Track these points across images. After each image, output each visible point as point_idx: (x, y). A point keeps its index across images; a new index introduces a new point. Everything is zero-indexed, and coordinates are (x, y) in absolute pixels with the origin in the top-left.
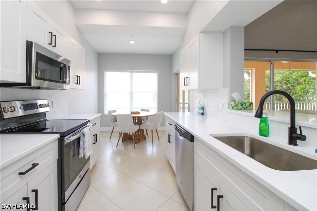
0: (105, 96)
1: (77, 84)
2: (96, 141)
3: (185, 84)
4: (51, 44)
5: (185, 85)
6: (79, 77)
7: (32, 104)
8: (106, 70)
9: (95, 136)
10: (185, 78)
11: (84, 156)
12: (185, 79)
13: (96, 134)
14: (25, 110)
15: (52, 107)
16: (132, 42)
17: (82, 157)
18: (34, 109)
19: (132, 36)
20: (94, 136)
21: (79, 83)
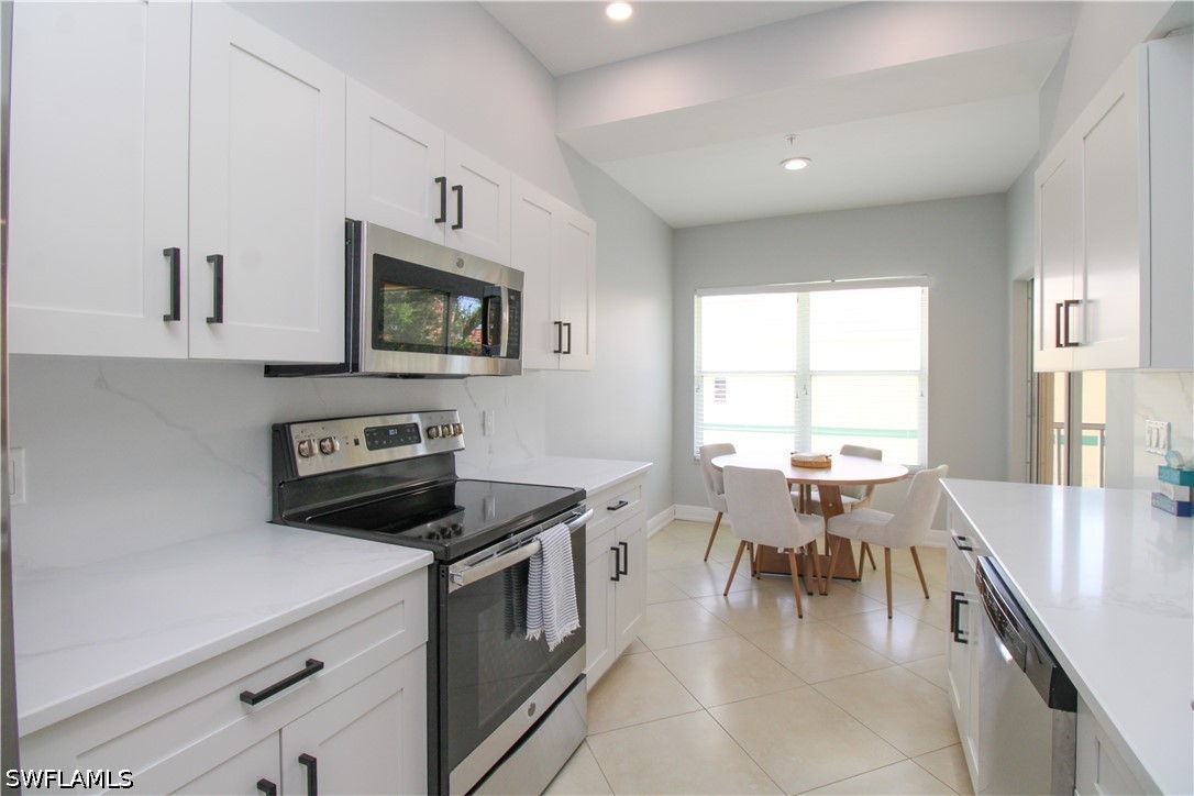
0: (695, 388)
1: (560, 351)
2: (622, 569)
3: (1062, 342)
4: (442, 219)
5: (1059, 345)
6: (565, 329)
7: (401, 428)
8: (698, 291)
9: (617, 550)
10: (1059, 306)
11: (543, 635)
12: (1062, 309)
13: (625, 544)
14: (371, 447)
15: (484, 434)
16: (796, 165)
17: (534, 638)
18: (407, 443)
19: (791, 139)
20: (613, 549)
21: (565, 348)
